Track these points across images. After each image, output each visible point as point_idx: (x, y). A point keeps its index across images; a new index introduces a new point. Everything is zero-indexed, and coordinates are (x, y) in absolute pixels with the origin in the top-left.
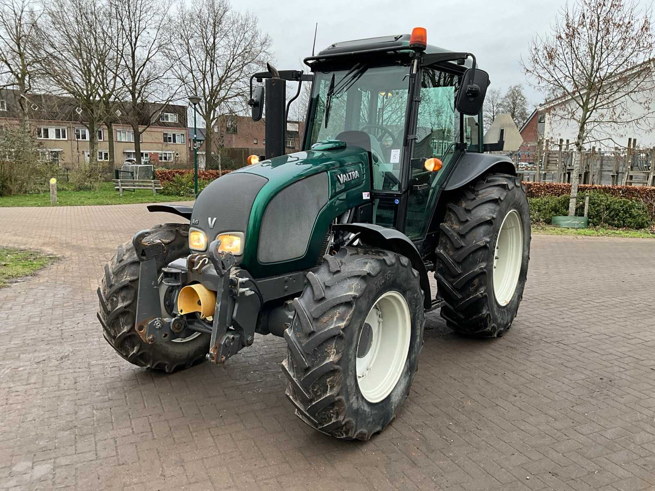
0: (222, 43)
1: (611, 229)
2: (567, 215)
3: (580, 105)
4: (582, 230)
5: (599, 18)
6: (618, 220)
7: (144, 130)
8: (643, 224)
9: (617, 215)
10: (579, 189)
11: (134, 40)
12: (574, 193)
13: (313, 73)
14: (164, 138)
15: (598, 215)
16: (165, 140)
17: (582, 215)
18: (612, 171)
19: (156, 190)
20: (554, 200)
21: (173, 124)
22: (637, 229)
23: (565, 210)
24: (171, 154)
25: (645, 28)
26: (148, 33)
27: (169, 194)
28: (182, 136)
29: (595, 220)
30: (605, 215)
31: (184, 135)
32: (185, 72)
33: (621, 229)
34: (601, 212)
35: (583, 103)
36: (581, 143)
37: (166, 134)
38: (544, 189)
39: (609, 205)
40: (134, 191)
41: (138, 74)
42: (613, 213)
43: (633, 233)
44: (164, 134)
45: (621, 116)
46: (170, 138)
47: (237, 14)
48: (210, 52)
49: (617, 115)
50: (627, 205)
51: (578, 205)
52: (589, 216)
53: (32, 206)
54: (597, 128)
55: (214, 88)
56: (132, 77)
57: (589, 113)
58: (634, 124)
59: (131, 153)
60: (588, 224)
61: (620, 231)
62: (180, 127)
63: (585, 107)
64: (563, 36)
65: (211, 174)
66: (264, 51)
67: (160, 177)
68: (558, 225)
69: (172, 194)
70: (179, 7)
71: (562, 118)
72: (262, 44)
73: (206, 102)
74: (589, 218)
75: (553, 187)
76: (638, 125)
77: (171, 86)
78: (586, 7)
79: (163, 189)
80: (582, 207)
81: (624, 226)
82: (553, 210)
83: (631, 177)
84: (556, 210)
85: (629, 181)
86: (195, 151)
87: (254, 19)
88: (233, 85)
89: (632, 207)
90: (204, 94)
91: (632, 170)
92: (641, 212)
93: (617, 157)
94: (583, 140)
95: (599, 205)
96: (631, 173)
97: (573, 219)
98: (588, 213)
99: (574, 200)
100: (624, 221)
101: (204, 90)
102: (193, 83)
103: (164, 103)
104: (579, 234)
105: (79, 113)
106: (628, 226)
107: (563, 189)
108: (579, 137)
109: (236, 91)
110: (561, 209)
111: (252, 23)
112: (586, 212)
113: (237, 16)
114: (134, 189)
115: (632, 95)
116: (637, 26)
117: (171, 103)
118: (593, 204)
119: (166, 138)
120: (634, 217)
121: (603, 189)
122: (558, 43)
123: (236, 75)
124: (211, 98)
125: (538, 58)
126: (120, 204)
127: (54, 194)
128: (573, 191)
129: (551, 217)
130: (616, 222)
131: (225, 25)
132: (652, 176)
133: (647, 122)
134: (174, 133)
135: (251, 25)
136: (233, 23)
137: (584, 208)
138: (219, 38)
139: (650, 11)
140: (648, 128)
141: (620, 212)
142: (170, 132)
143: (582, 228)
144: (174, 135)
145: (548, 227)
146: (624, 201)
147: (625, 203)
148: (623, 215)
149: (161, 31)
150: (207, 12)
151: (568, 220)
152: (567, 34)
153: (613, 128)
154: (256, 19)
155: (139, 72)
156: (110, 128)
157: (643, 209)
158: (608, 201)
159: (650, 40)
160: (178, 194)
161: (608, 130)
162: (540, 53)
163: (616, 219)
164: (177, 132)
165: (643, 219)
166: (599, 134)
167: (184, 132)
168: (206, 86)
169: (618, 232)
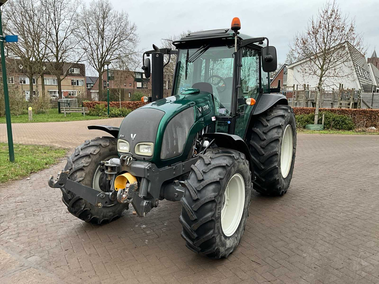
0: (108, 28)
1: (336, 130)
2: (313, 124)
3: (319, 68)
4: (322, 131)
5: (328, 24)
6: (339, 126)
7: (64, 78)
8: (351, 128)
9: (339, 123)
10: (319, 111)
11: (57, 26)
12: (317, 112)
13: (177, 50)
14: (72, 82)
15: (329, 123)
16: (72, 84)
17: (321, 124)
18: (331, 101)
19: (85, 113)
20: (306, 117)
21: (77, 75)
22: (348, 130)
23: (312, 121)
24: (76, 92)
25: (351, 30)
26: (65, 22)
27: (92, 115)
28: (82, 82)
29: (328, 126)
30: (332, 124)
31: (83, 81)
32: (87, 45)
33: (340, 130)
34: (330, 122)
35: (321, 67)
36: (320, 87)
37: (73, 80)
38: (300, 111)
39: (334, 118)
40: (70, 114)
41: (60, 46)
42: (336, 122)
43: (347, 132)
44: (72, 80)
45: (339, 73)
46: (75, 83)
47: (117, 12)
48: (101, 33)
49: (337, 72)
50: (343, 118)
51: (319, 119)
52: (325, 124)
53: (19, 123)
54: (327, 79)
55: (104, 54)
56: (56, 48)
57: (324, 72)
58: (346, 77)
59: (52, 91)
60: (324, 128)
61: (340, 131)
62: (81, 76)
63: (322, 68)
64: (311, 33)
65: (113, 103)
66: (132, 33)
67: (86, 106)
68: (309, 129)
69: (94, 115)
70: (82, 7)
71: (310, 74)
72: (132, 29)
73: (99, 62)
74: (325, 125)
75: (304, 109)
76: (348, 78)
77: (80, 53)
78: (322, 18)
79: (89, 112)
80: (321, 120)
81: (342, 129)
82: (306, 121)
83: (341, 104)
84: (308, 122)
85: (340, 106)
86: (89, 89)
87: (126, 15)
88: (114, 53)
89: (346, 119)
90: (98, 57)
91: (341, 100)
92: (350, 122)
93: (334, 93)
94: (321, 86)
95: (329, 119)
96: (341, 102)
97: (316, 126)
98: (324, 123)
99: (317, 116)
100: (342, 126)
101: (97, 55)
102: (91, 51)
103: (75, 63)
104: (321, 133)
105: (21, 68)
106: (344, 129)
107: (310, 111)
108: (319, 84)
109: (116, 56)
110: (311, 120)
111: (125, 17)
112: (323, 123)
113: (116, 13)
114: (70, 113)
115: (345, 63)
116: (347, 29)
117: (79, 63)
118: (327, 118)
119: (73, 82)
120: (347, 124)
121: (330, 110)
122: (309, 36)
123: (116, 47)
124: (102, 60)
125: (298, 44)
126: (69, 121)
127: (31, 116)
128: (316, 111)
129: (305, 125)
130: (338, 127)
131: (110, 18)
132: (352, 103)
133: (352, 77)
134: (77, 80)
135: (124, 18)
136: (114, 17)
137: (322, 120)
138: (106, 26)
139: (354, 21)
140: (353, 80)
141: (340, 122)
142: (75, 79)
143: (322, 130)
144: (78, 81)
145: (305, 130)
146: (341, 116)
147: (342, 117)
148: (342, 124)
149: (73, 21)
150: (99, 10)
151: (314, 126)
152: (313, 32)
153: (335, 79)
154: (127, 15)
155: (60, 45)
156: (42, 77)
157: (351, 120)
158: (333, 116)
159: (353, 36)
160: (98, 115)
161: (333, 80)
162: (299, 41)
163: (338, 125)
164: (80, 79)
165: (351, 125)
166: (328, 82)
167: (83, 79)
168: (99, 53)
169: (339, 132)
